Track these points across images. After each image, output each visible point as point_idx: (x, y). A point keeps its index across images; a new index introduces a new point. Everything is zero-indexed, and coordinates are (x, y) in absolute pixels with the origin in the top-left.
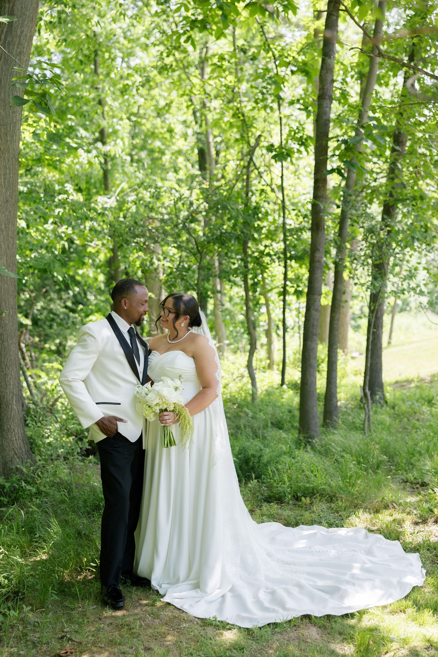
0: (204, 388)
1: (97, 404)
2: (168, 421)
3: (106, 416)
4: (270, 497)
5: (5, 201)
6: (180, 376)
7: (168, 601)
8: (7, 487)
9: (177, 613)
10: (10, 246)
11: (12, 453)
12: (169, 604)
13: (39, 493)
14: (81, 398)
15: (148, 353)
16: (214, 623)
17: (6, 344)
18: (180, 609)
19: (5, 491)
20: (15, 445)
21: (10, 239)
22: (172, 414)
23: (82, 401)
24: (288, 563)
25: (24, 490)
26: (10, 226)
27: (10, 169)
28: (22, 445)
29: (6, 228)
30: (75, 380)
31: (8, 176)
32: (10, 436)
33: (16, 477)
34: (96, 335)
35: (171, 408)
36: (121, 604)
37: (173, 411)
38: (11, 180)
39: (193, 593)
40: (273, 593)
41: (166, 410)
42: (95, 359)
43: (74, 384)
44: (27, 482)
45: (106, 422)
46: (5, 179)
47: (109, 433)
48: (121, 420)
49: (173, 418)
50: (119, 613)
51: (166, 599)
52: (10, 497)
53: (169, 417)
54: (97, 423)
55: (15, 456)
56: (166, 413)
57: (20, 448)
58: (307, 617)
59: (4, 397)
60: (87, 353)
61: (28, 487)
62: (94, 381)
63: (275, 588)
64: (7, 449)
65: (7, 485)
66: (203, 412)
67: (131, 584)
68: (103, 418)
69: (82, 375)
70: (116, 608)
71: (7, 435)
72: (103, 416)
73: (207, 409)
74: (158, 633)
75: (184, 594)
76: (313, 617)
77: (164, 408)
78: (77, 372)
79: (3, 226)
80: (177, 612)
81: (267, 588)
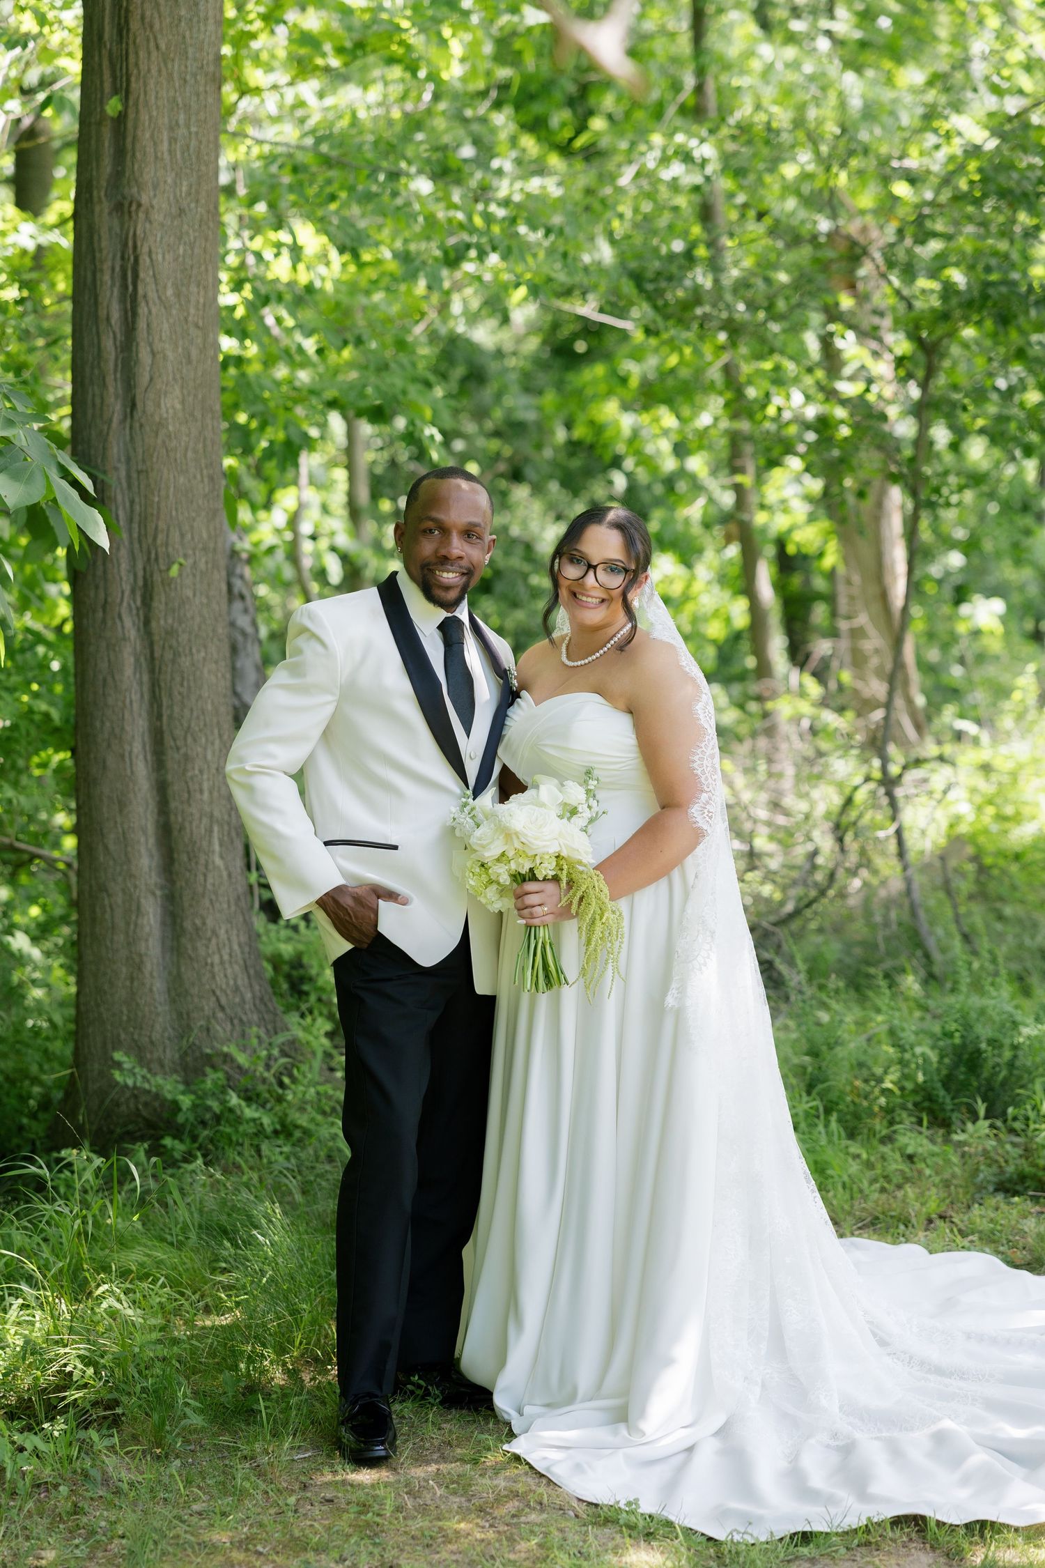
0: (663, 808)
1: (327, 844)
2: (538, 910)
3: (351, 883)
4: (1022, 1178)
5: (174, 210)
6: (588, 773)
7: (517, 1451)
8: (184, 1107)
9: (526, 1483)
10: (194, 353)
11: (209, 1005)
12: (517, 1458)
13: (285, 1130)
14: (280, 826)
15: (509, 696)
16: (623, 1518)
17: (185, 662)
18: (542, 1476)
19: (180, 1119)
20: (220, 979)
21: (193, 332)
22: (550, 887)
23: (278, 835)
24: (939, 1371)
25: (239, 1120)
26: (193, 289)
27: (187, 108)
28: (242, 981)
29: (178, 295)
30: (263, 771)
31: (182, 131)
32: (202, 951)
33: (212, 1078)
34: (330, 637)
35: (546, 870)
36: (380, 1450)
37: (556, 879)
38: (193, 143)
39: (603, 1434)
40: (847, 1449)
41: (532, 876)
42: (330, 709)
43: (261, 782)
44: (250, 1097)
45: (348, 902)
46: (173, 140)
47: (355, 934)
48: (391, 896)
49: (555, 899)
50: (366, 1476)
51: (517, 1447)
52: (194, 1138)
53: (543, 899)
54: (321, 903)
55: (220, 1015)
56: (531, 886)
57: (237, 989)
58: (916, 1523)
59: (182, 829)
60: (304, 690)
61: (249, 1112)
62: (328, 777)
63: (858, 1435)
64: (195, 991)
65: (186, 1101)
66: (663, 883)
67: (441, 1403)
68: (339, 889)
69: (292, 756)
70: (363, 1460)
71: (195, 949)
72: (340, 881)
73: (676, 874)
74: (441, 1529)
75: (572, 1435)
76: (933, 1524)
77: (524, 870)
78: (272, 748)
79: (170, 292)
80: (531, 1481)
81: (835, 1436)
